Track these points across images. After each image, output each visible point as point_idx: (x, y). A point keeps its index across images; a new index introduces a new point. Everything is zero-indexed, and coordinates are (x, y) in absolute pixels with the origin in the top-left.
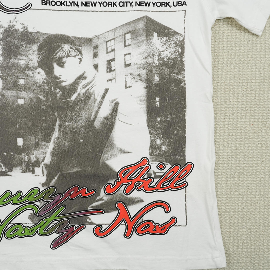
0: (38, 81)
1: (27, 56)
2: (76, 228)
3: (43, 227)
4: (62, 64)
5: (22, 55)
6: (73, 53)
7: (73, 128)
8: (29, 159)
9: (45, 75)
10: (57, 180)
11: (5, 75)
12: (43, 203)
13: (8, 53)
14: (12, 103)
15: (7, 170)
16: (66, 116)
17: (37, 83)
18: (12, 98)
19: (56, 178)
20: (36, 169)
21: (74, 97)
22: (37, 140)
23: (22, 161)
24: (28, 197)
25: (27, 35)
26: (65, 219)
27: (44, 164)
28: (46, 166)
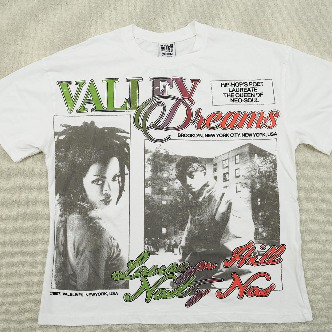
0: (176, 188)
1: (169, 171)
2: (203, 292)
3: (180, 291)
4: (192, 176)
5: (165, 171)
6: (200, 169)
7: (201, 221)
8: (170, 242)
9: (181, 184)
10: (190, 257)
11: (154, 184)
12: (180, 274)
13: (156, 169)
14: (158, 204)
15: (155, 250)
16: (196, 212)
17: (175, 190)
18: (158, 200)
19: (189, 256)
20: (175, 249)
21: (201, 199)
22: (176, 229)
23: (165, 244)
24: (169, 270)
25: (168, 157)
26: (196, 285)
27: (181, 246)
28: (182, 247)
